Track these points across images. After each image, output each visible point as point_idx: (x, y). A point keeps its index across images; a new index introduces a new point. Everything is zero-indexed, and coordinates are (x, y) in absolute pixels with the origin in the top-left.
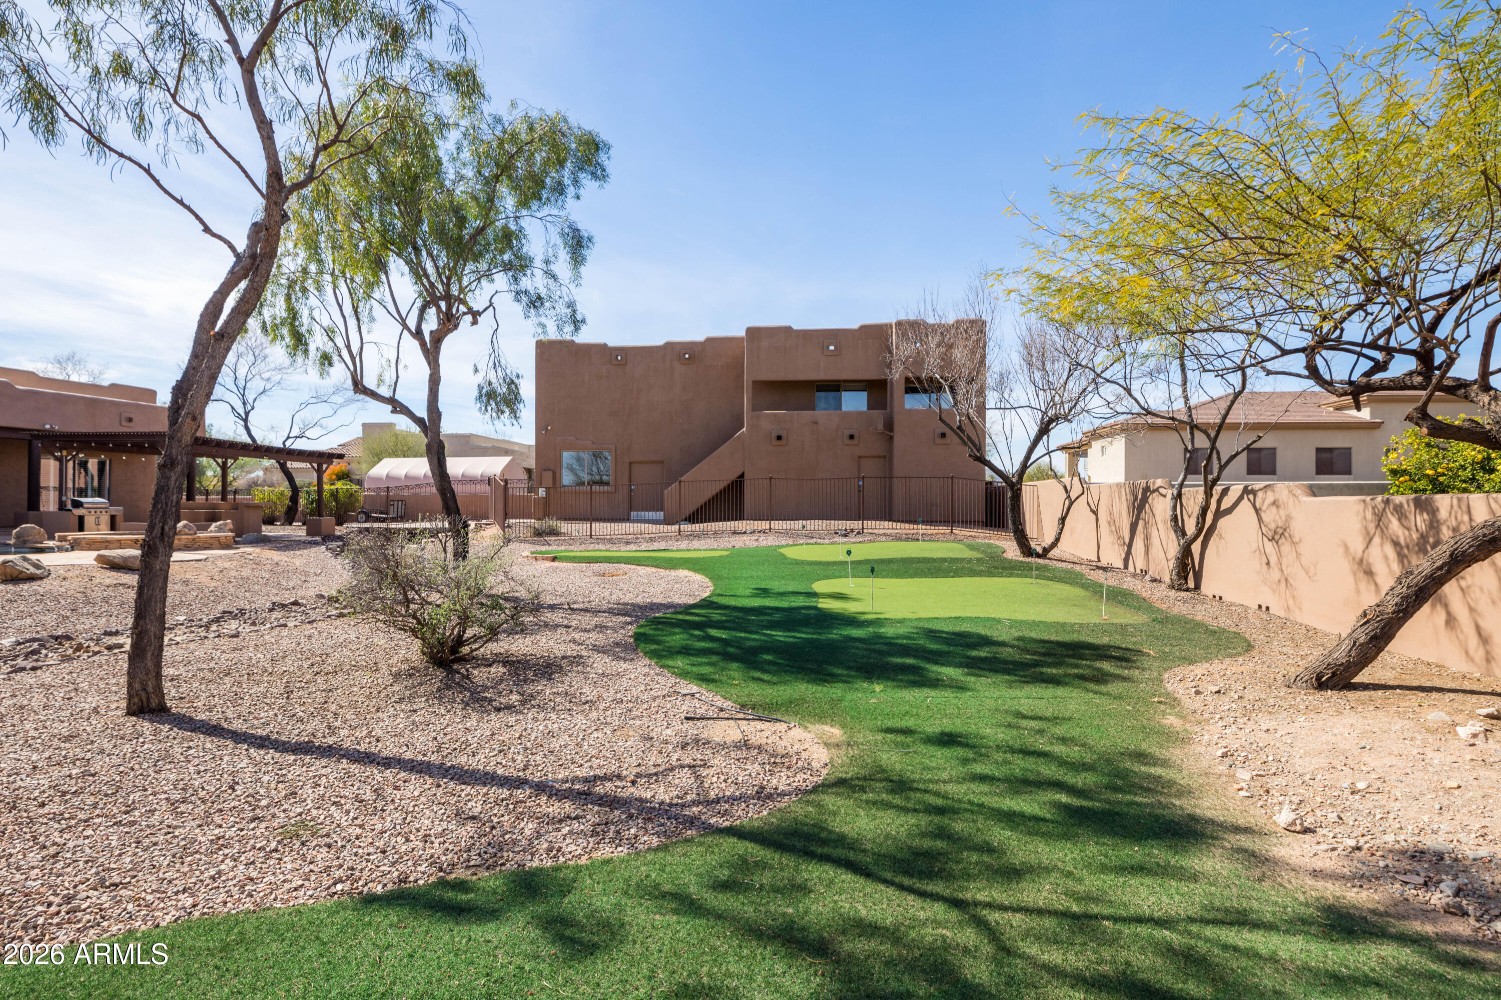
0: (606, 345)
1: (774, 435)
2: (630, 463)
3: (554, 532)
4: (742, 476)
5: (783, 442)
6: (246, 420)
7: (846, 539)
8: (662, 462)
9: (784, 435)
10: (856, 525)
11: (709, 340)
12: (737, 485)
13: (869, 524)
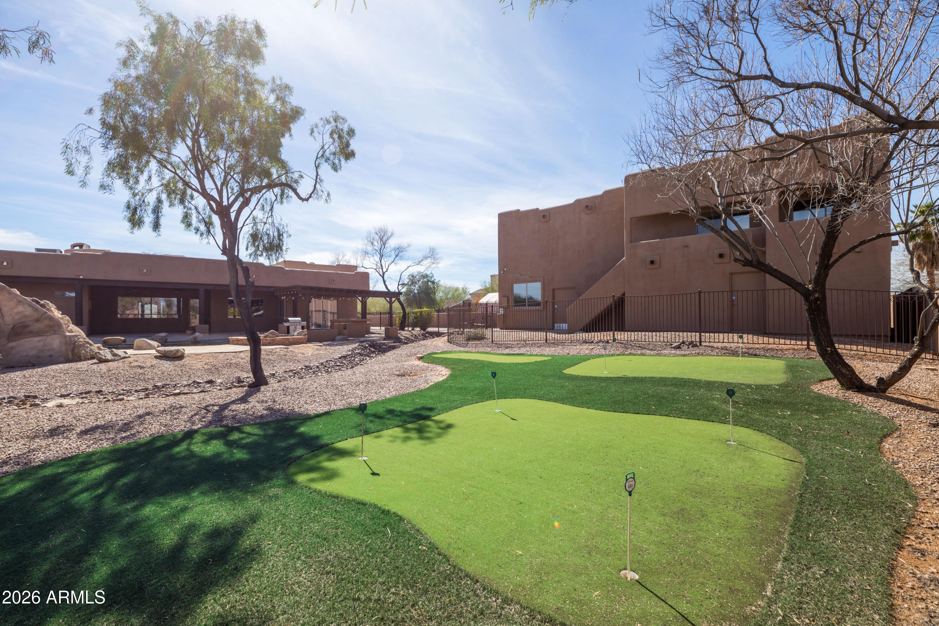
0: (538, 209)
1: (648, 261)
2: (554, 290)
3: (481, 338)
4: (624, 294)
5: (656, 266)
6: (383, 277)
7: (678, 352)
8: (573, 288)
9: (656, 259)
10: (694, 337)
11: (607, 193)
12: (620, 303)
13: (706, 336)
